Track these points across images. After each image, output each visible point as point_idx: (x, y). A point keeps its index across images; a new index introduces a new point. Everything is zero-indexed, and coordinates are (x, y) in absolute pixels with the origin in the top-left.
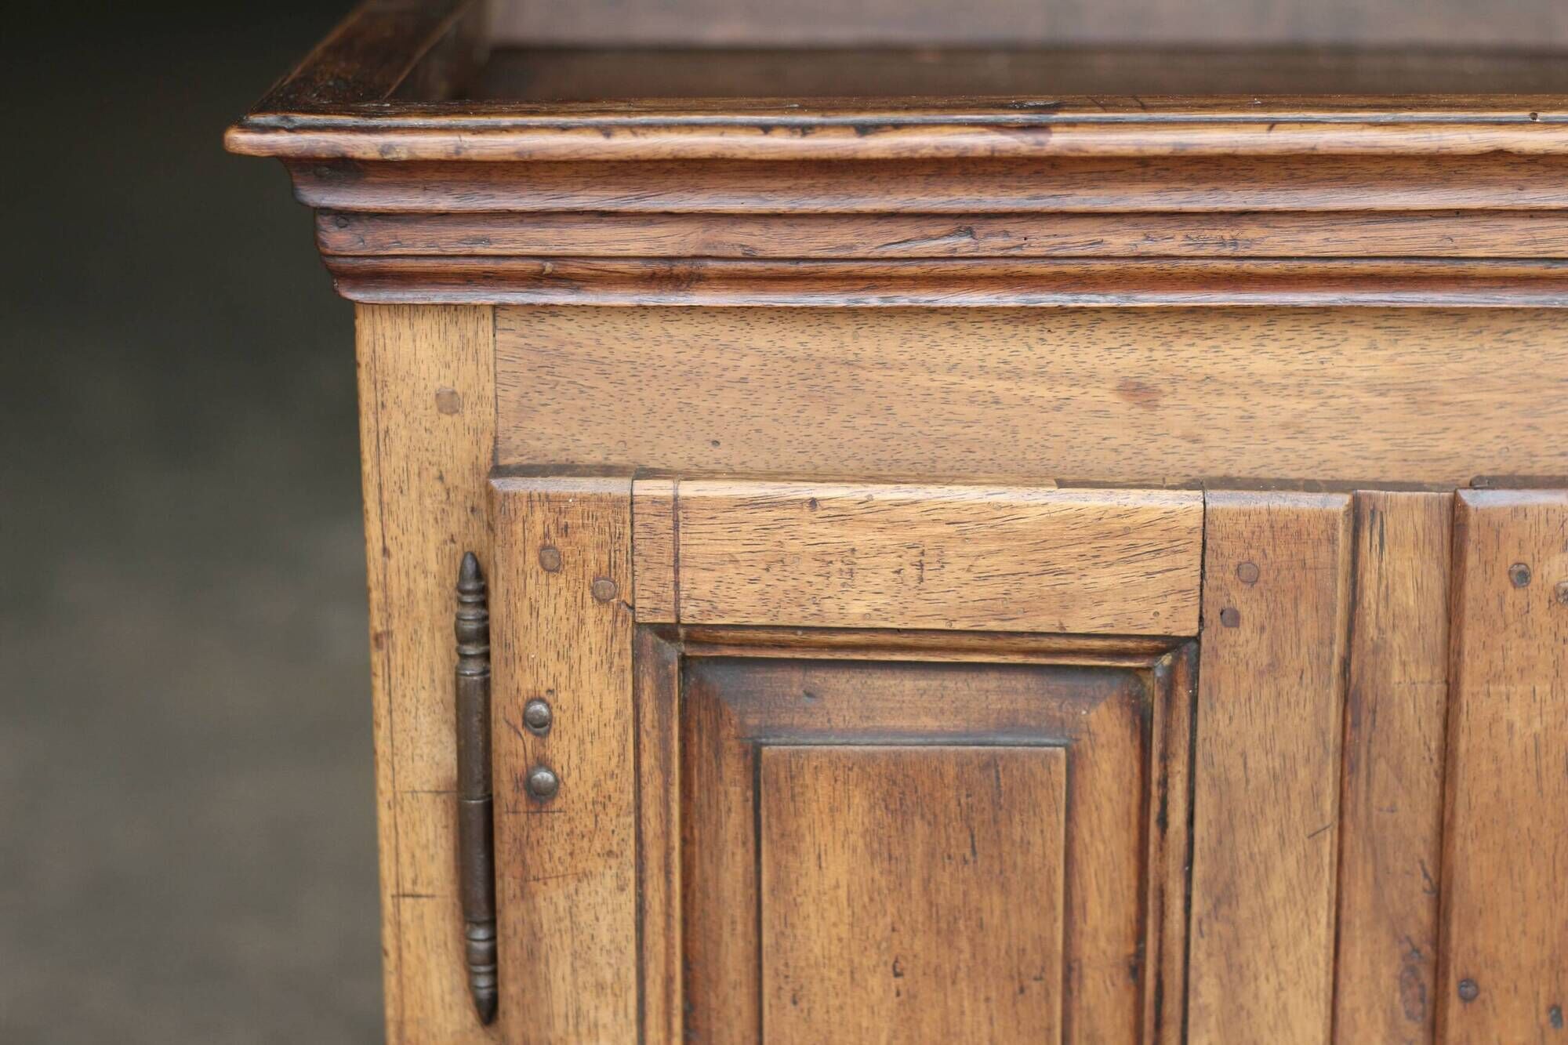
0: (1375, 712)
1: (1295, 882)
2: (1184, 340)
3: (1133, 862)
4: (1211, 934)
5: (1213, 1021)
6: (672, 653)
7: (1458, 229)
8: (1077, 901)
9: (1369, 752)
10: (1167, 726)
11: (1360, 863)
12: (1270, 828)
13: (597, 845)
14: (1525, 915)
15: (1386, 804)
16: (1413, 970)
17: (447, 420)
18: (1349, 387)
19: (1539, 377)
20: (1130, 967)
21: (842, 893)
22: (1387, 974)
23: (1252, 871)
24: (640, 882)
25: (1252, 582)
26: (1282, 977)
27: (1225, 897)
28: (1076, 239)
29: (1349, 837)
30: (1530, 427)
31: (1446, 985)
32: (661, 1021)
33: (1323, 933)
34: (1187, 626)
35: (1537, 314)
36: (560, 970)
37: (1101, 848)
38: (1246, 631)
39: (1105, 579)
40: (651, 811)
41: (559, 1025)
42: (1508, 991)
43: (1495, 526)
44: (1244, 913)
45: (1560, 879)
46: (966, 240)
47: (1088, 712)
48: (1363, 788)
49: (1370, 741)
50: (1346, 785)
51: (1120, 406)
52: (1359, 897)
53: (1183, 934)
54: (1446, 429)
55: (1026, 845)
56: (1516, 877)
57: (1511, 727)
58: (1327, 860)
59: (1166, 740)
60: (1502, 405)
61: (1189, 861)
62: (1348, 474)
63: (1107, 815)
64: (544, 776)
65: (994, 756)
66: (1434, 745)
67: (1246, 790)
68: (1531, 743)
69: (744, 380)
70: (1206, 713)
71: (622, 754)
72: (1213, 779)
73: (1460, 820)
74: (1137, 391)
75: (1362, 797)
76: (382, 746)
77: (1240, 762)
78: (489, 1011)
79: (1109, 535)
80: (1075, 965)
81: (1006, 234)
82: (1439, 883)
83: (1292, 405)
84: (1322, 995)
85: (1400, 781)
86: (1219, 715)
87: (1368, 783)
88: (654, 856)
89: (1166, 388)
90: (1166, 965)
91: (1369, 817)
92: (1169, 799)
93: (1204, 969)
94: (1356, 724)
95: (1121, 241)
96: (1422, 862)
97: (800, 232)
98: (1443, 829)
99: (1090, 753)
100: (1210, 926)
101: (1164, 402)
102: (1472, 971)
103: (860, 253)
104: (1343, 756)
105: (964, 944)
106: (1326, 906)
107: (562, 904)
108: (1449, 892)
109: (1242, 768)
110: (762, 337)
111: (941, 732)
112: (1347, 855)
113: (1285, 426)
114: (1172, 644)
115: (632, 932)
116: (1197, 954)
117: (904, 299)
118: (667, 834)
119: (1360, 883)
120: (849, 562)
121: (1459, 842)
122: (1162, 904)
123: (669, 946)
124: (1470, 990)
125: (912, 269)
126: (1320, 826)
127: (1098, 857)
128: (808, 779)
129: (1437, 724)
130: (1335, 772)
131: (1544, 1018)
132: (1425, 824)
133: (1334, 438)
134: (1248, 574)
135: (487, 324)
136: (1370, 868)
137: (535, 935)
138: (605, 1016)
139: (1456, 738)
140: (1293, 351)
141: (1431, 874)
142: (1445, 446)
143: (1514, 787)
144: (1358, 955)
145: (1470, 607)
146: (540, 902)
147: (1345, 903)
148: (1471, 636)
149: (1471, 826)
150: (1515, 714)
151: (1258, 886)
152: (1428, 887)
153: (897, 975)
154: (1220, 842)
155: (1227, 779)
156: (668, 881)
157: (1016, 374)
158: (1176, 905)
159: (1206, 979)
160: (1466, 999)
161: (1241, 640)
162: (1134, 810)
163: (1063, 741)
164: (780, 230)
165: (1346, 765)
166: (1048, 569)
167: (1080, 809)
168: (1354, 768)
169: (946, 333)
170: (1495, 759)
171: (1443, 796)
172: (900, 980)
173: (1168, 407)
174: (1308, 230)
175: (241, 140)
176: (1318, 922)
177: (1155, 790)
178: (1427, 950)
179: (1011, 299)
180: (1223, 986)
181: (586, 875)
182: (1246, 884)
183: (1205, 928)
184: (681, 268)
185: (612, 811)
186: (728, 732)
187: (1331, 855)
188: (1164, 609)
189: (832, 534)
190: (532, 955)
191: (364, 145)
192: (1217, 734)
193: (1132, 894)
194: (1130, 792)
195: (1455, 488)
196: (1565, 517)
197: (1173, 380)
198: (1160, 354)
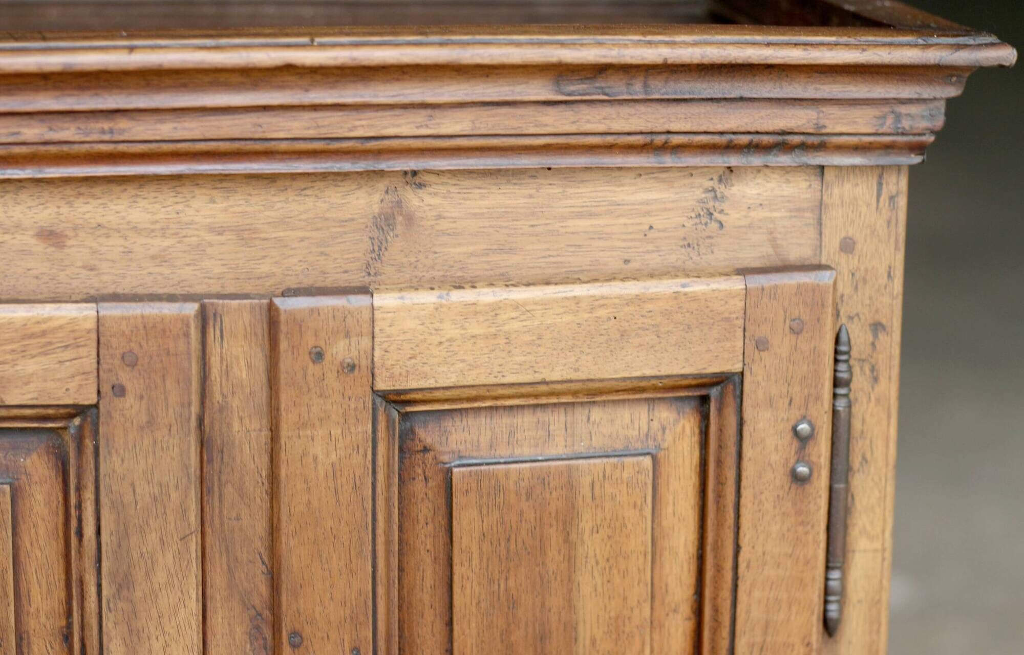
0: (222, 452)
1: (172, 571)
2: (82, 200)
3: (61, 561)
4: (116, 610)
7: (265, 119)
8: (23, 591)
9: (219, 479)
10: (79, 467)
11: (217, 555)
12: (154, 535)
14: (332, 587)
15: (234, 515)
16: (257, 628)
18: (197, 229)
19: (327, 219)
20: (63, 635)
22: (240, 631)
23: (142, 565)
25: (133, 365)
26: (167, 637)
27: (125, 583)
29: (208, 539)
30: (322, 253)
31: (280, 638)
33: (194, 606)
34: (89, 398)
35: (324, 176)
37: (39, 554)
38: (130, 400)
39: (30, 366)
42: (323, 639)
43: (298, 322)
44: (139, 594)
45: (354, 561)
47: (25, 460)
48: (217, 504)
49: (220, 472)
50: (205, 503)
51: (39, 247)
52: (218, 579)
53: (97, 611)
54: (265, 257)
56: (324, 561)
57: (315, 458)
58: (194, 555)
59: (79, 477)
60: (302, 240)
61: (99, 560)
62: (199, 289)
63: (42, 531)
66: (264, 474)
67: (136, 510)
68: (330, 470)
70: (105, 457)
72: (112, 503)
73: (284, 524)
74: (50, 236)
75: (217, 511)
77: (131, 490)
79: (32, 336)
80: (25, 636)
82: (272, 568)
83: (158, 243)
84: (196, 648)
85: (242, 498)
86: (114, 458)
87: (220, 501)
89: (70, 233)
90: (87, 633)
91: (222, 524)
92: (84, 517)
93: (113, 633)
94: (211, 461)
95: (32, 132)
96: (260, 554)
98: (273, 530)
99: (27, 488)
100: (115, 605)
101: (69, 243)
102: (297, 626)
104: (202, 482)
106: (195, 587)
108: (279, 575)
109: (132, 493)
112: (208, 551)
113: (153, 257)
114: (79, 410)
116: (108, 624)
119: (218, 570)
121: (284, 539)
122: (82, 590)
124: (297, 640)
126: (188, 532)
127: (37, 560)
129: (266, 459)
130: (196, 497)
132: (261, 527)
133: (188, 265)
134: (130, 361)
136: (224, 559)
139: (278, 467)
140: (157, 206)
141: (267, 562)
142: (265, 268)
143: (320, 500)
144: (220, 620)
145: (283, 378)
147: (209, 585)
148: (285, 398)
149: (292, 528)
150: (318, 449)
151: (147, 574)
152: (265, 570)
154: (119, 546)
155: (122, 502)
158: (92, 590)
159: (114, 641)
160: (294, 646)
161: (128, 405)
162: (61, 527)
163: (8, 480)
165: (205, 489)
167: (23, 527)
168: (210, 491)
170: (306, 481)
171: (272, 507)
173: (73, 246)
174: (162, 122)
176: (190, 598)
177: (73, 511)
178: (267, 613)
180: (126, 645)
182: (139, 574)
183: (112, 605)
187: (196, 551)
188: (72, 385)
192: (114, 471)
193: (63, 583)
194: (58, 514)
195: (271, 296)
196: (346, 314)
197: (75, 228)
198: (65, 210)
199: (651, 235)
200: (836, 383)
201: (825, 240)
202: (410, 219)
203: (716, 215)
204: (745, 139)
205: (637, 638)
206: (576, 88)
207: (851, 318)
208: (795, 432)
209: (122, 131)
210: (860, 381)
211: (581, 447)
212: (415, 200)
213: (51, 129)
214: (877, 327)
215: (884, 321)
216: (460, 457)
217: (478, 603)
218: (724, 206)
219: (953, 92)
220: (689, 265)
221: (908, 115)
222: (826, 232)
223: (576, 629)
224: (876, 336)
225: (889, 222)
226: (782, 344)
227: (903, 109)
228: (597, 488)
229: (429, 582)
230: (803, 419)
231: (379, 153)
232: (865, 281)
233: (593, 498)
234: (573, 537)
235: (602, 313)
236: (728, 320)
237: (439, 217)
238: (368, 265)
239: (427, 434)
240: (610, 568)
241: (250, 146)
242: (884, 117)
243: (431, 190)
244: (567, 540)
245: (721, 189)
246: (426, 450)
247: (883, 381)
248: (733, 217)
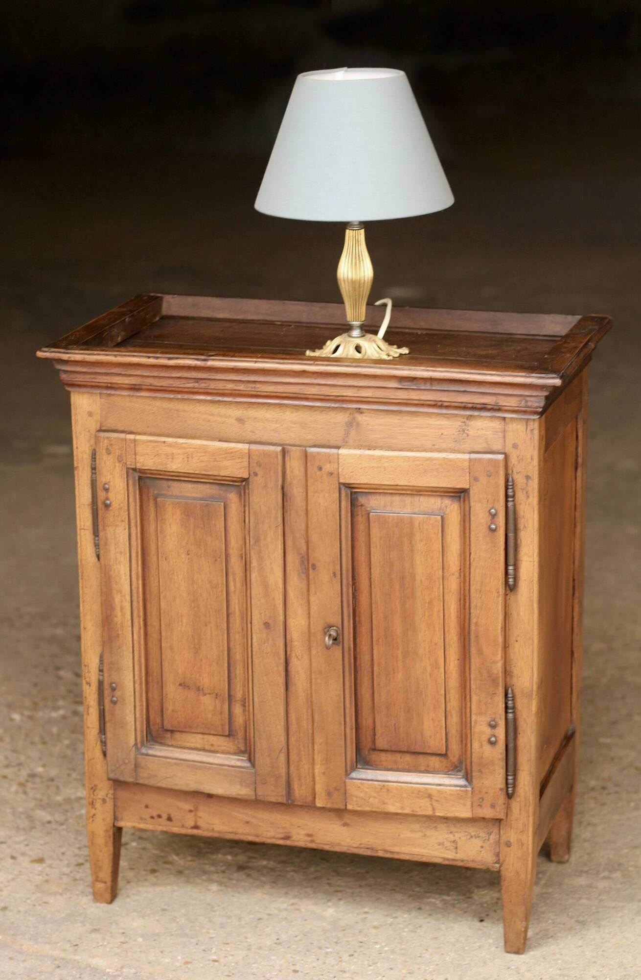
0: (290, 498)
1: (272, 538)
2: (250, 409)
3: (241, 531)
4: (254, 549)
5: (256, 570)
6: (137, 475)
7: (303, 387)
8: (228, 540)
9: (290, 508)
10: (245, 499)
11: (289, 535)
12: (267, 525)
13: (120, 519)
14: (326, 550)
15: (295, 521)
16: (302, 562)
17: (90, 418)
18: (287, 422)
19: (329, 422)
21: (175, 534)
22: (297, 563)
23: (263, 534)
24: (129, 528)
25: (260, 466)
26: (272, 561)
27: (257, 540)
28: (220, 385)
29: (285, 528)
30: (328, 434)
31: (309, 566)
32: (136, 562)
33: (281, 551)
34: (246, 476)
35: (329, 407)
36: (112, 548)
37: (234, 527)
38: (259, 477)
39: (227, 463)
40: (132, 512)
41: (112, 561)
42: (323, 568)
43: (314, 456)
44: (262, 544)
45: (333, 541)
46: (197, 384)
47: (229, 495)
49: (290, 505)
50: (285, 516)
51: (236, 423)
53: (249, 549)
54: (310, 433)
55: (215, 525)
56: (323, 540)
57: (320, 504)
58: (280, 533)
59: (245, 502)
60: (322, 428)
61: (249, 532)
63: (235, 520)
64: (108, 502)
65: (208, 504)
66: (304, 507)
67: (261, 515)
68: (325, 509)
69: (154, 413)
70: (251, 496)
71: (124, 498)
72: (254, 512)
74: (240, 420)
75: (289, 519)
76: (77, 494)
78: (98, 557)
79: (228, 453)
80: (229, 555)
81: (205, 383)
82: (307, 541)
83: (274, 426)
84: (281, 566)
85: (297, 516)
86: (254, 497)
87: (290, 515)
88: (133, 522)
89: (246, 420)
90: (246, 556)
91: (290, 523)
92: (246, 516)
93: (254, 557)
94: (287, 501)
95: (230, 386)
96: (303, 535)
97: (161, 380)
98: (307, 528)
99: (230, 504)
100: (254, 547)
101: (246, 423)
102: (315, 562)
103: (174, 386)
104: (284, 508)
105: (203, 549)
106: (280, 544)
107: (112, 532)
108: (309, 543)
109: (260, 510)
110: (158, 403)
111: (197, 498)
112: (286, 532)
113: (273, 430)
114: (244, 480)
115: (128, 539)
116: (253, 554)
117: (186, 396)
118: (136, 517)
119: (290, 539)
120: (172, 456)
123: (137, 544)
124: (315, 567)
125: (186, 390)
126: (278, 525)
127: (233, 529)
128: (167, 506)
129: (305, 502)
130: (281, 512)
131: (332, 575)
132: (303, 526)
133: (283, 433)
134: (259, 464)
135: (99, 396)
136: (292, 536)
137: (106, 539)
138: (122, 559)
139: (308, 506)
140: (274, 413)
141: (305, 538)
142: (309, 437)
143: (321, 519)
144: (291, 557)
145: (309, 476)
146: (108, 531)
147: (286, 544)
148: (310, 482)
150: (321, 501)
151: (265, 538)
152: (305, 541)
153: (188, 555)
154: (256, 527)
155: (257, 512)
156: (137, 530)
157: (212, 415)
158: (248, 542)
159: (254, 560)
160: (314, 569)
161: (258, 479)
163: (223, 501)
164: (157, 380)
165: (284, 511)
166: (215, 460)
167: (228, 518)
168: (286, 512)
169: (198, 404)
170: (317, 512)
172: (188, 556)
174: (271, 386)
175: (40, 354)
176: (279, 548)
178: (306, 557)
179: (209, 398)
180: (258, 562)
181: (117, 526)
182: (262, 538)
184: (137, 387)
185: (123, 511)
186: (151, 494)
187: (282, 532)
188: (241, 471)
189: (169, 450)
190: (106, 544)
191: (65, 357)
192: (254, 501)
193: (241, 539)
195: (306, 447)
196: (329, 455)
197: (248, 418)
198: (245, 412)
199: (442, 436)
200: (507, 496)
201: (507, 444)
202: (358, 424)
203: (466, 431)
204: (470, 405)
205: (437, 583)
206: (406, 385)
207: (518, 473)
208: (490, 513)
209: (258, 388)
210: (520, 496)
211: (417, 510)
212: (360, 418)
213: (236, 386)
214: (528, 478)
215: (530, 475)
216: (374, 509)
217: (380, 562)
218: (469, 428)
219: (546, 394)
220: (456, 448)
221: (530, 401)
222: (507, 441)
223: (415, 576)
224: (527, 481)
225: (531, 439)
226: (483, 480)
227: (528, 399)
228: (421, 525)
229: (363, 553)
230: (493, 508)
231: (343, 401)
232: (522, 460)
233: (420, 529)
234: (413, 543)
235: (418, 463)
236: (463, 469)
237: (368, 424)
238: (344, 439)
239: (362, 500)
240: (427, 555)
241: (300, 396)
242: (521, 401)
243: (364, 415)
244: (411, 543)
245: (468, 422)
246: (362, 505)
247: (531, 497)
248: (472, 432)
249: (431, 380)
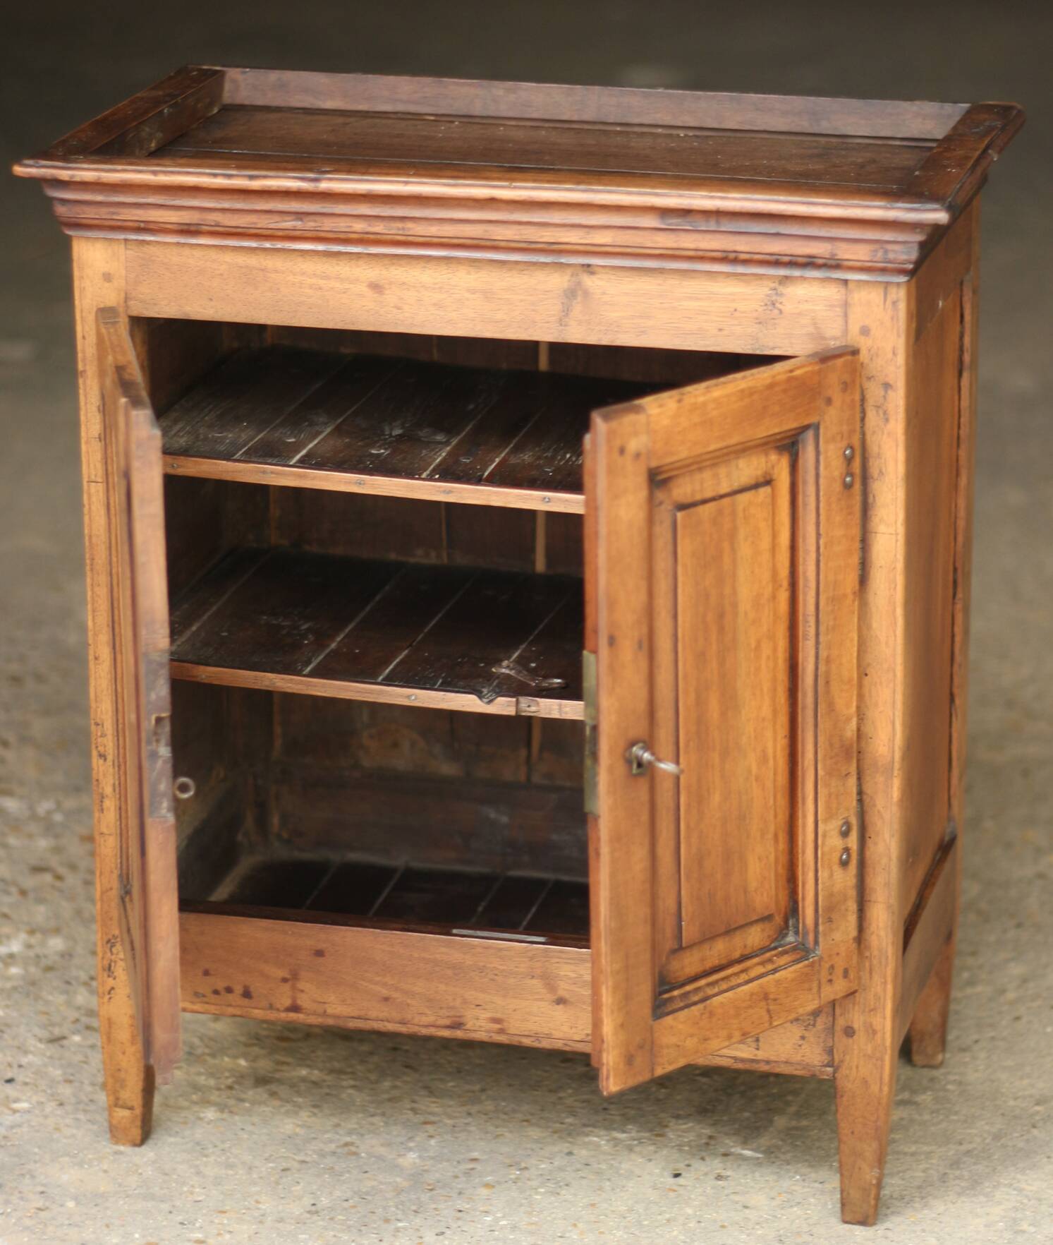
2: (395, 267)
7: (490, 228)
17: (107, 285)
18: (460, 290)
19: (535, 289)
28: (342, 225)
30: (533, 310)
35: (534, 264)
46: (300, 223)
51: (369, 293)
54: (499, 310)
60: (522, 301)
69: (221, 275)
74: (376, 287)
76: (83, 418)
81: (315, 221)
83: (437, 296)
89: (387, 286)
95: (359, 226)
97: (236, 216)
101: (387, 292)
103: (259, 226)
110: (229, 257)
113: (435, 305)
117: (279, 245)
125: (280, 233)
133: (455, 311)
135: (122, 246)
140: (437, 274)
142: (499, 316)
157: (327, 278)
164: (229, 215)
169: (300, 259)
173: (388, 294)
174: (433, 225)
175: (19, 170)
179: (320, 247)
184: (193, 228)
191: (64, 175)
197: (391, 283)
198: (384, 272)
199: (737, 314)
201: (850, 327)
202: (586, 293)
203: (778, 305)
204: (786, 259)
206: (674, 222)
207: (871, 377)
209: (409, 229)
210: (874, 419)
212: (589, 281)
213: (370, 226)
214: (888, 386)
215: (891, 382)
218: (783, 300)
219: (920, 237)
221: (893, 251)
222: (850, 321)
224: (886, 392)
225: (892, 318)
227: (890, 247)
230: (848, 446)
231: (560, 252)
232: (877, 355)
237: (604, 293)
238: (561, 320)
241: (483, 243)
242: (876, 251)
243: (598, 276)
245: (781, 289)
247: (892, 422)
248: (788, 307)
249: (719, 214)
